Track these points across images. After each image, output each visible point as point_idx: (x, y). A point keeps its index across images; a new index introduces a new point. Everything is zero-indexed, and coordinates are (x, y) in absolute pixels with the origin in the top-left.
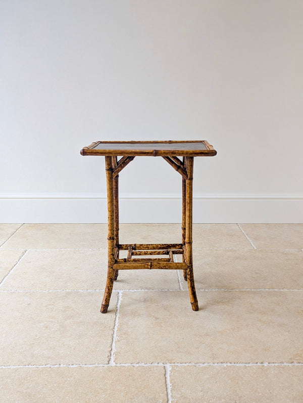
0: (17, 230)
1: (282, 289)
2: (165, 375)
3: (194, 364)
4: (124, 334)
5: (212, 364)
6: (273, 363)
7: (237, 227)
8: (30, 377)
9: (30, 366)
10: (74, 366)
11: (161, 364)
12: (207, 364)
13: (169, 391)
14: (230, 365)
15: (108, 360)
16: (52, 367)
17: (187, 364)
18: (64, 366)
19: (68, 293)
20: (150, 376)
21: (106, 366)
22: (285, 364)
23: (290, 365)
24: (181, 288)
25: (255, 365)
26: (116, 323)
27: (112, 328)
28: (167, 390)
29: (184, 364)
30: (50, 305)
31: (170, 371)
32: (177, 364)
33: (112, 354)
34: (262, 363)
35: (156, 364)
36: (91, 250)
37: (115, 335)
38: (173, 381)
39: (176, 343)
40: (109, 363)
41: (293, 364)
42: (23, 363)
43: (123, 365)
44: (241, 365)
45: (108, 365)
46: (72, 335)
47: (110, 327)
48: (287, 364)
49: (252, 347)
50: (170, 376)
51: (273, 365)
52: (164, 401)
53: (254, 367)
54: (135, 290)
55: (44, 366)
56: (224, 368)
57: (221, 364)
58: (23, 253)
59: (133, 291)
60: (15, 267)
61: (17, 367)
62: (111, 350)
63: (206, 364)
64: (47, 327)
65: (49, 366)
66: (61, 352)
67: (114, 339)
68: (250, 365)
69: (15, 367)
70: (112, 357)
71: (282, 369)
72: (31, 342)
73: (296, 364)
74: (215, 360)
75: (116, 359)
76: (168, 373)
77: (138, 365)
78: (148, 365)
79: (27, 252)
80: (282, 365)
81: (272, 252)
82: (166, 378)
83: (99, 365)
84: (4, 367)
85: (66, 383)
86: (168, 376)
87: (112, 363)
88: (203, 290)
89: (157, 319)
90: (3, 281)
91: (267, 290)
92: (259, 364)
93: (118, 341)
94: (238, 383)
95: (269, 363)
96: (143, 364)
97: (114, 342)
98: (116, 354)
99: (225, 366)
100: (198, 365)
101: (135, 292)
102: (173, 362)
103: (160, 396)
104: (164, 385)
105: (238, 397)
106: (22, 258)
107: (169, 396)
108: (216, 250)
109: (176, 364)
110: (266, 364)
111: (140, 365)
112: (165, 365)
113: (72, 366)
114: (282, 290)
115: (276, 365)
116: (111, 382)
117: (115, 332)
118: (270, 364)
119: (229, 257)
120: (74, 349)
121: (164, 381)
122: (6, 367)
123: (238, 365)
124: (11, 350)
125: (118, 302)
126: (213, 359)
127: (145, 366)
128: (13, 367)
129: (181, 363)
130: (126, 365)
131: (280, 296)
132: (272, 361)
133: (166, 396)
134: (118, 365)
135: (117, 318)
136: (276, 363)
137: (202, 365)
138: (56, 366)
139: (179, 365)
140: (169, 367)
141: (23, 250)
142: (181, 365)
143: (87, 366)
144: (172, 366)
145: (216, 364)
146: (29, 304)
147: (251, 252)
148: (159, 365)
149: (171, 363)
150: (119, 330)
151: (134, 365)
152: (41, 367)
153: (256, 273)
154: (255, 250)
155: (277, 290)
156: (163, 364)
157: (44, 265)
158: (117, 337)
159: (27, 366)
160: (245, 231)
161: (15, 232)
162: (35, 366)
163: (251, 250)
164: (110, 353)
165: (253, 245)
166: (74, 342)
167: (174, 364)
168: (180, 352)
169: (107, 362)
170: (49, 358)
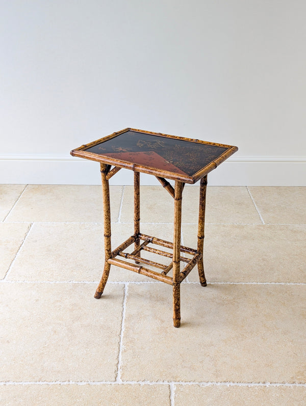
0: (21, 193)
1: (289, 282)
2: (170, 397)
3: (197, 383)
4: (131, 342)
5: (215, 383)
6: (275, 383)
7: (246, 191)
8: (41, 396)
9: (41, 383)
10: (83, 383)
11: (166, 383)
12: (211, 384)
15: (115, 376)
16: (62, 384)
17: (191, 383)
18: (73, 383)
19: (75, 286)
20: (156, 398)
21: (113, 383)
22: (287, 384)
23: (291, 385)
25: (257, 385)
26: (123, 327)
27: (118, 333)
29: (188, 383)
30: (57, 301)
31: (175, 391)
33: (119, 367)
34: (264, 383)
35: (161, 383)
36: (96, 224)
37: (121, 344)
39: (180, 355)
40: (116, 381)
41: (294, 384)
42: (34, 378)
43: (130, 383)
44: (243, 385)
45: (115, 383)
47: (116, 332)
48: (289, 385)
50: (175, 398)
51: (275, 385)
53: (256, 388)
54: (141, 283)
55: (54, 383)
56: (227, 389)
57: (223, 384)
58: (29, 228)
59: (139, 283)
60: (21, 248)
61: (28, 383)
62: (118, 363)
63: (209, 384)
64: (55, 332)
65: (58, 383)
66: (70, 365)
67: (121, 348)
68: (252, 385)
69: (26, 383)
70: (119, 372)
72: (41, 352)
73: (298, 385)
74: (218, 378)
75: (123, 375)
76: (173, 394)
77: (143, 383)
78: (154, 383)
79: (32, 226)
80: (284, 385)
81: (281, 230)
82: (170, 400)
83: (107, 383)
84: (16, 384)
86: (173, 398)
87: (119, 381)
89: (163, 321)
90: (11, 268)
91: (273, 283)
92: (261, 384)
93: (125, 351)
96: (148, 382)
97: (120, 352)
98: (122, 368)
99: (228, 386)
100: (201, 384)
102: (178, 380)
106: (28, 235)
108: (224, 226)
109: (181, 383)
110: (268, 385)
111: (146, 383)
112: (170, 384)
113: (81, 384)
114: (289, 284)
115: (278, 385)
117: (122, 340)
118: (272, 384)
119: (236, 236)
120: (82, 361)
121: (169, 404)
122: (18, 383)
123: (240, 385)
124: (22, 361)
125: (124, 298)
126: (217, 377)
127: (150, 384)
128: (24, 383)
129: (185, 382)
130: (133, 383)
131: (286, 292)
132: (274, 381)
134: (125, 383)
135: (124, 320)
136: (278, 383)
137: (206, 385)
138: (65, 383)
139: (183, 383)
140: (173, 384)
141: (29, 223)
142: (186, 384)
143: (94, 383)
144: (177, 386)
145: (219, 384)
146: (37, 300)
147: (260, 229)
148: (164, 383)
149: (175, 381)
150: (126, 336)
151: (140, 383)
152: (51, 383)
153: (264, 260)
154: (264, 226)
155: (283, 284)
156: (168, 382)
157: (50, 246)
158: (124, 347)
159: (38, 383)
160: (254, 197)
161: (19, 197)
162: (45, 383)
163: (260, 226)
164: (117, 367)
165: (261, 218)
166: (82, 352)
167: (179, 383)
168: (185, 367)
169: (114, 380)
170: (59, 372)
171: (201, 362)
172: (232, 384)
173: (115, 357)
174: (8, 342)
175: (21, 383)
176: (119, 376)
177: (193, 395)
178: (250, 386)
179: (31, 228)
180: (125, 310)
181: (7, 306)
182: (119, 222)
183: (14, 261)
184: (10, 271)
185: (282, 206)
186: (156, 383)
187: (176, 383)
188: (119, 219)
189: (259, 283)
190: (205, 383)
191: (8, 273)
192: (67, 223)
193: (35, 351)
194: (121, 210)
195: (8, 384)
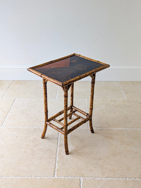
0: (10, 85)
1: (138, 128)
2: (80, 185)
3: (93, 178)
4: (61, 157)
5: (102, 178)
6: (131, 178)
7: (117, 84)
9: (18, 177)
10: (39, 178)
11: (78, 178)
12: (100, 178)
15: (54, 174)
16: (28, 178)
17: (91, 178)
18: (34, 177)
19: (35, 129)
20: (73, 185)
21: (53, 178)
22: (137, 179)
23: (139, 179)
24: (89, 127)
25: (123, 179)
26: (58, 150)
27: (55, 153)
29: (89, 178)
30: (27, 137)
33: (56, 170)
34: (126, 178)
35: (76, 178)
37: (57, 158)
40: (54, 176)
42: (15, 175)
43: (61, 177)
45: (54, 177)
46: (37, 157)
50: (82, 185)
53: (122, 181)
56: (108, 181)
57: (106, 178)
58: (14, 101)
60: (10, 111)
61: (12, 177)
62: (55, 168)
63: (99, 178)
64: (25, 152)
65: (26, 177)
66: (32, 168)
70: (56, 172)
72: (19, 162)
74: (104, 175)
75: (57, 173)
76: (82, 183)
78: (72, 178)
79: (15, 100)
80: (136, 179)
81: (134, 102)
82: (80, 186)
83: (50, 177)
84: (6, 177)
87: (56, 176)
88: (99, 128)
90: (5, 121)
91: (130, 129)
92: (124, 179)
93: (59, 162)
97: (56, 162)
98: (58, 170)
99: (108, 179)
106: (13, 104)
108: (107, 100)
109: (85, 178)
110: (128, 179)
111: (68, 177)
112: (80, 178)
113: (37, 178)
114: (138, 129)
115: (133, 179)
117: (57, 156)
118: (130, 179)
119: (112, 105)
120: (38, 167)
122: (7, 177)
123: (114, 179)
124: (9, 166)
125: (58, 136)
127: (71, 178)
128: (10, 177)
129: (88, 177)
130: (62, 178)
131: (136, 133)
132: (131, 177)
134: (58, 177)
135: (58, 146)
138: (30, 177)
139: (87, 178)
140: (81, 178)
141: (14, 99)
143: (44, 178)
145: (104, 178)
146: (17, 137)
147: (124, 102)
148: (77, 178)
149: (83, 177)
150: (59, 154)
151: (66, 177)
152: (23, 177)
153: (126, 117)
154: (126, 100)
155: (135, 129)
156: (79, 177)
157: (23, 110)
158: (58, 159)
159: (17, 177)
160: (121, 87)
161: (9, 86)
162: (20, 177)
163: (124, 100)
164: (55, 170)
165: (125, 97)
166: (38, 162)
167: (84, 178)
168: (87, 170)
169: (53, 176)
170: (27, 172)
171: (95, 167)
172: (110, 179)
173: (54, 165)
174: (3, 157)
175: (9, 177)
176: (56, 174)
177: (91, 184)
178: (119, 180)
179: (15, 101)
180: (59, 141)
181: (3, 139)
182: (57, 99)
183: (6, 117)
184: (4, 122)
185: (135, 91)
186: (73, 178)
187: (83, 178)
188: (57, 97)
189: (123, 129)
190: (97, 178)
191: (4, 123)
192: (32, 99)
193: (16, 161)
194: (57, 93)
195: (2, 177)
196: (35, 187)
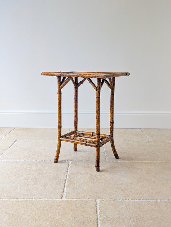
0: (12, 131)
1: (168, 161)
2: (96, 205)
3: (114, 200)
4: (72, 183)
5: (125, 200)
6: (163, 200)
7: (140, 130)
9: (14, 199)
10: (41, 199)
11: (94, 200)
13: (98, 214)
14: (136, 200)
15: (61, 196)
16: (27, 200)
17: (110, 200)
18: (35, 199)
19: (39, 162)
20: (87, 205)
21: (60, 200)
24: (107, 160)
25: (152, 201)
26: (67, 178)
27: (65, 180)
28: (97, 213)
29: (108, 200)
30: (28, 168)
31: (99, 203)
32: (103, 200)
33: (64, 193)
34: (156, 200)
35: (91, 199)
36: (54, 140)
37: (66, 184)
38: (100, 209)
39: (103, 188)
42: (10, 197)
43: (71, 199)
44: (143, 201)
46: (40, 183)
47: (63, 180)
49: (150, 191)
50: (99, 206)
51: (163, 201)
52: (95, 219)
55: (22, 199)
56: (133, 202)
57: (131, 200)
58: (14, 142)
60: (9, 149)
61: (6, 199)
62: (64, 191)
63: (121, 200)
64: (25, 179)
65: (25, 199)
66: (33, 192)
67: (66, 186)
68: (149, 201)
69: (5, 199)
70: (64, 195)
71: (169, 203)
72: (16, 187)
75: (66, 196)
77: (79, 200)
78: (86, 200)
79: (17, 141)
80: (169, 201)
81: (161, 143)
82: (96, 207)
83: (56, 199)
85: (35, 208)
86: (98, 206)
87: (64, 198)
89: (92, 175)
90: (2, 156)
91: (159, 162)
92: (154, 200)
93: (68, 187)
94: (141, 210)
95: (160, 200)
96: (82, 199)
98: (66, 193)
99: (133, 201)
100: (116, 200)
101: (79, 162)
102: (101, 198)
103: (92, 217)
104: (95, 211)
105: (141, 218)
106: (14, 144)
107: (98, 217)
110: (159, 201)
111: (81, 199)
112: (96, 200)
113: (39, 200)
115: (165, 201)
116: (62, 208)
117: (66, 183)
119: (135, 145)
120: (41, 191)
123: (141, 201)
124: (3, 190)
125: (68, 167)
126: (126, 197)
127: (84, 200)
129: (106, 199)
130: (73, 200)
131: (167, 165)
132: (163, 199)
133: (96, 217)
134: (68, 199)
135: (68, 175)
136: (165, 200)
137: (119, 200)
138: (30, 199)
139: (105, 200)
140: (98, 201)
141: (15, 140)
143: (48, 200)
144: (100, 201)
145: (127, 200)
146: (16, 167)
147: (149, 143)
148: (93, 200)
149: (99, 199)
150: (69, 181)
151: (77, 199)
153: (152, 153)
154: (151, 141)
155: (164, 162)
156: (95, 199)
157: (26, 148)
158: (67, 185)
159: (12, 199)
160: (144, 132)
161: (10, 132)
162: (17, 199)
163: (149, 141)
165: (150, 139)
166: (41, 187)
168: (105, 193)
169: (61, 198)
170: (26, 195)
171: (116, 191)
172: (135, 200)
173: (63, 188)
177: (111, 204)
180: (69, 171)
183: (4, 153)
189: (150, 162)
192: (37, 140)
193: (12, 186)
196: (35, 207)
